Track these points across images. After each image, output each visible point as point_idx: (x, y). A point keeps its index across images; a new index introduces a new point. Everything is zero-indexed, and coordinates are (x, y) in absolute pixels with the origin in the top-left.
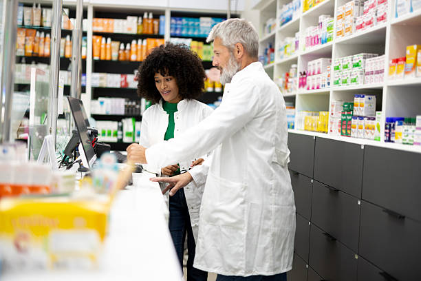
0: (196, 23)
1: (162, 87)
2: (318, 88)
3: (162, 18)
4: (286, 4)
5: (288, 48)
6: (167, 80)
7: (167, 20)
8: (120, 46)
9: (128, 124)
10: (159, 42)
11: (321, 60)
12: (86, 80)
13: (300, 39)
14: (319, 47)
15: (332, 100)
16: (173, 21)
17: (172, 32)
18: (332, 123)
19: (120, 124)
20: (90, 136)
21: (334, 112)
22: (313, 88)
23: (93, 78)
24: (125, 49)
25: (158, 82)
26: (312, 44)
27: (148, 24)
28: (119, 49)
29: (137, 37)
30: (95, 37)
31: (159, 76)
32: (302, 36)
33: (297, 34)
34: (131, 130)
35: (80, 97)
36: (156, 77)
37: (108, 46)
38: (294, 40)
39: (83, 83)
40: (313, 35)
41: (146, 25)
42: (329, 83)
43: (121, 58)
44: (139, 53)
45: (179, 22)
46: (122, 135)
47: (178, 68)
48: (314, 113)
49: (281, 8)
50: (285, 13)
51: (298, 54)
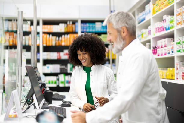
0: (94, 25)
1: (81, 58)
2: (165, 55)
3: (76, 24)
4: (141, 12)
5: (143, 34)
6: (84, 54)
7: (79, 25)
8: (56, 38)
9: (62, 77)
10: (76, 36)
11: (166, 39)
12: (39, 56)
13: (151, 30)
14: (165, 32)
15: (176, 61)
16: (82, 25)
17: (82, 30)
18: (177, 74)
19: (58, 77)
20: (41, 87)
21: (178, 68)
22: (162, 55)
23: (43, 55)
24: (59, 40)
25: (79, 55)
26: (159, 31)
27: (70, 27)
28: (56, 40)
29: (65, 33)
30: (44, 35)
31: (79, 52)
32: (152, 28)
33: (149, 27)
34: (63, 80)
35: (36, 65)
36: (78, 52)
37: (50, 39)
38: (147, 30)
39: (38, 58)
40: (160, 27)
41: (69, 27)
42: (173, 52)
43: (57, 44)
44: (66, 41)
45: (85, 25)
46: (59, 83)
47: (90, 47)
48: (162, 68)
49: (138, 15)
50: (141, 17)
51: (151, 37)
